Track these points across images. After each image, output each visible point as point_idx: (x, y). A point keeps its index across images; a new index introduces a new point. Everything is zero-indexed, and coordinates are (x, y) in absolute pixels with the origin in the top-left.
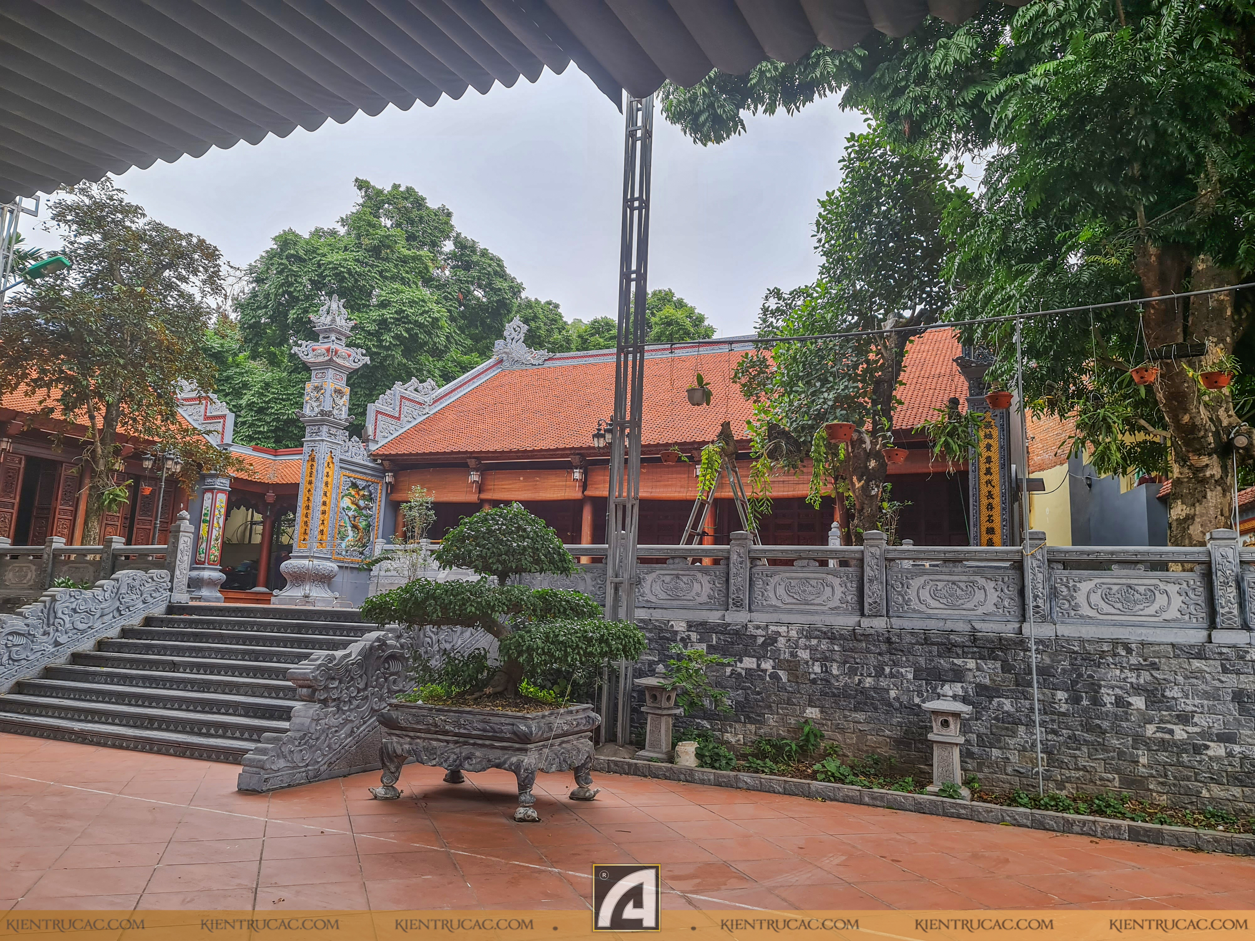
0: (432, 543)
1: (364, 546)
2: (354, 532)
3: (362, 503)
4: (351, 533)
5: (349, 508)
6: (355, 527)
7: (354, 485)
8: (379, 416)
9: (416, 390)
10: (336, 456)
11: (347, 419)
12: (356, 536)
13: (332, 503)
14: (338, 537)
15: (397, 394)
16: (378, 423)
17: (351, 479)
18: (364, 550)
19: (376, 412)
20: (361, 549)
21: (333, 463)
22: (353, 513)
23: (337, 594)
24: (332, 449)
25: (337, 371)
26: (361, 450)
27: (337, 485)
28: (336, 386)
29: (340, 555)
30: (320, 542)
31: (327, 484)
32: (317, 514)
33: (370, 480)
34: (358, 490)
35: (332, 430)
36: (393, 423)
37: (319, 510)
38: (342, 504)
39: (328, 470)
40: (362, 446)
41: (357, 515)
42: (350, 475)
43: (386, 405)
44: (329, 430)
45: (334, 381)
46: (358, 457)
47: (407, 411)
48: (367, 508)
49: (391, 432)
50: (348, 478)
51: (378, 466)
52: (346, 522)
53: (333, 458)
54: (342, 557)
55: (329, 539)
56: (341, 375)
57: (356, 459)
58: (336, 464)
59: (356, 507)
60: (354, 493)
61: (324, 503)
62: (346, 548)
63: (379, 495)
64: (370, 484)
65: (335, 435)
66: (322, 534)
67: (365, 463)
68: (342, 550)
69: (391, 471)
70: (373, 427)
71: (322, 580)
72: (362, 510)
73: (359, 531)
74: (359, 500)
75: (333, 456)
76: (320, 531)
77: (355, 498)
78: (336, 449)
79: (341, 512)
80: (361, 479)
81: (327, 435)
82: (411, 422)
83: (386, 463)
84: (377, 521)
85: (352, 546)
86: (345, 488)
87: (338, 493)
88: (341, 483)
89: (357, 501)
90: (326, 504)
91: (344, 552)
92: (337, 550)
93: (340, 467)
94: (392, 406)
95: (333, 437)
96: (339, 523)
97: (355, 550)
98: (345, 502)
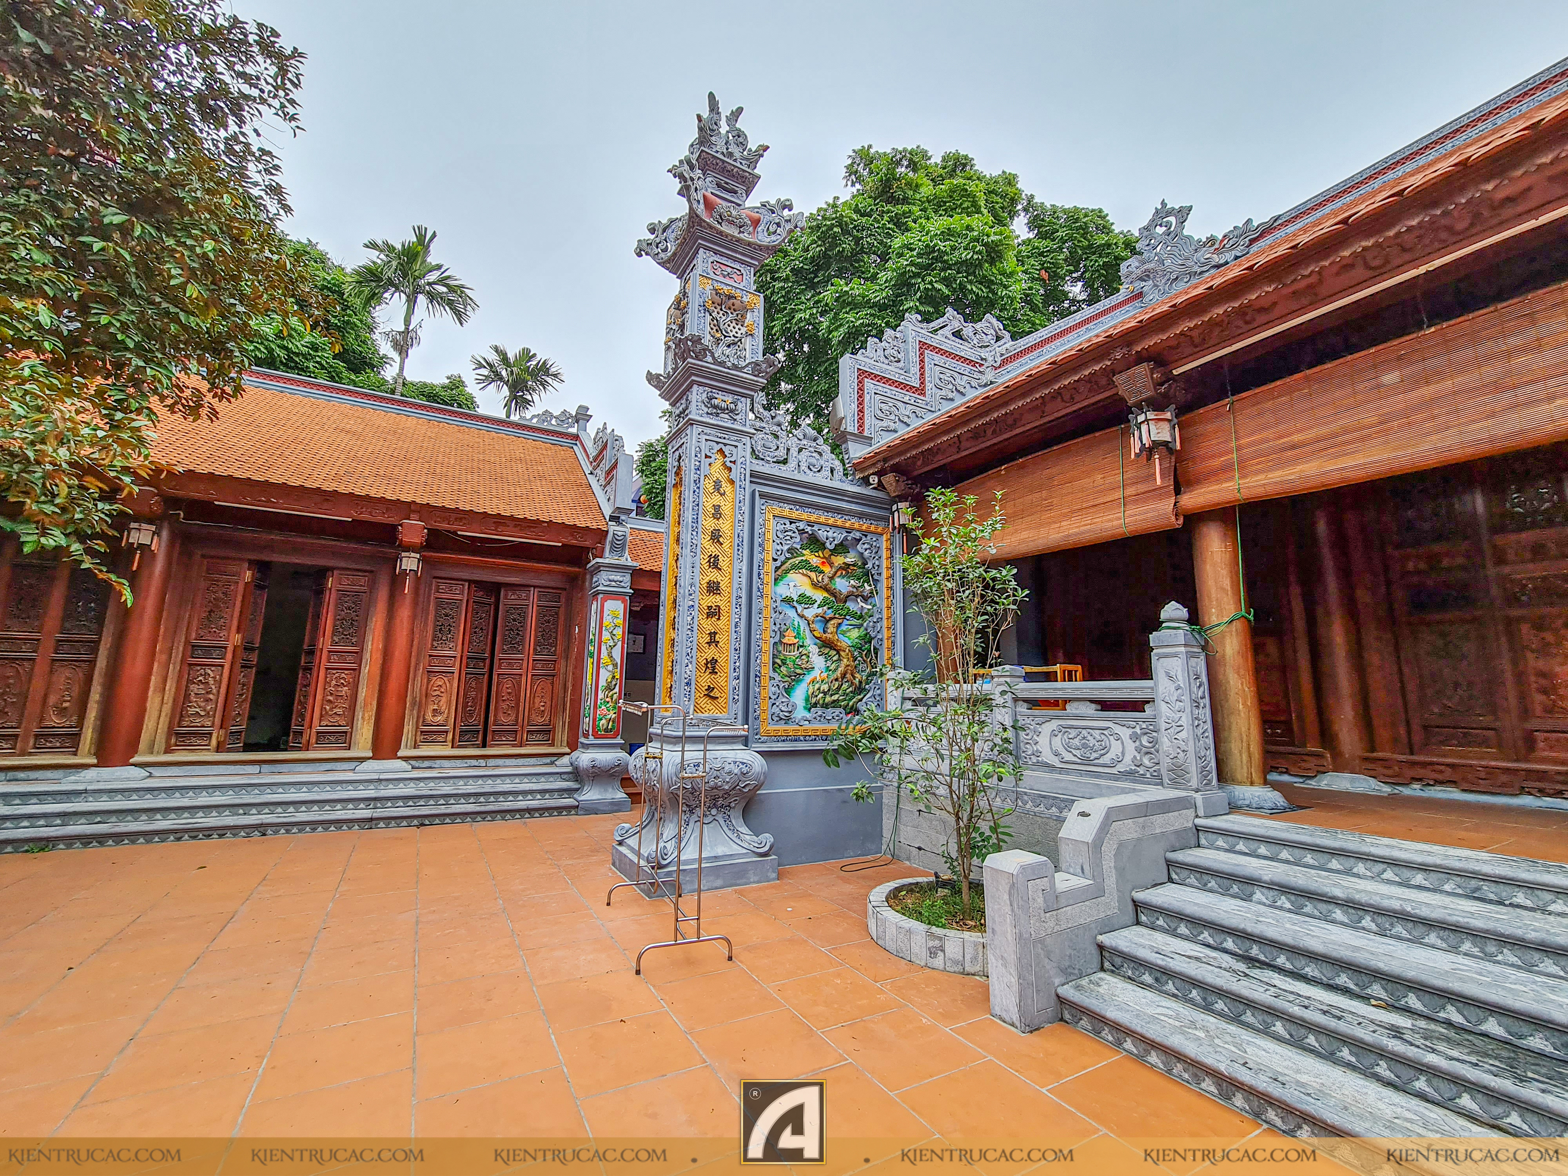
0: (1029, 677)
1: (860, 689)
2: (828, 657)
3: (842, 585)
4: (818, 662)
5: (805, 600)
6: (827, 645)
7: (814, 542)
8: (869, 384)
9: (957, 334)
10: (738, 463)
11: (756, 364)
12: (833, 667)
13: (736, 586)
14: (776, 675)
15: (911, 340)
16: (867, 398)
17: (802, 525)
18: (861, 700)
19: (863, 374)
20: (850, 700)
21: (732, 482)
22: (820, 611)
23: (767, 839)
24: (725, 445)
25: (722, 254)
26: (825, 456)
27: (757, 541)
28: (717, 286)
29: (788, 720)
30: (710, 693)
31: (716, 537)
32: (689, 618)
33: (856, 526)
34: (827, 553)
35: (721, 399)
36: (906, 399)
37: (696, 607)
38: (783, 590)
39: (716, 499)
40: (827, 449)
41: (832, 615)
42: (795, 515)
43: (886, 361)
44: (710, 399)
45: (712, 276)
46: (818, 474)
47: (941, 376)
48: (857, 596)
49: (906, 419)
50: (791, 523)
51: (874, 493)
52: (799, 634)
53: (730, 469)
54: (791, 727)
55: (735, 682)
56: (737, 266)
57: (810, 478)
58: (738, 483)
59: (826, 595)
60: (815, 560)
61: (713, 588)
62: (807, 700)
63: (885, 563)
64: (858, 535)
65: (732, 411)
66: (714, 672)
67: (836, 484)
68: (794, 706)
69: (902, 498)
70: (854, 406)
71: (720, 802)
72: (845, 602)
73: (842, 653)
74: (831, 578)
75: (729, 464)
76: (706, 664)
77: (822, 572)
78: (736, 447)
79: (779, 609)
80: (831, 526)
81: (706, 410)
82: (952, 400)
83: (889, 479)
84: (889, 628)
85: (825, 693)
86: (786, 548)
87: (763, 560)
88: (770, 536)
89: (826, 580)
90: (717, 589)
91: (801, 713)
92: (775, 709)
93: (763, 495)
94: (901, 364)
95: (727, 416)
96: (777, 639)
97: (835, 704)
98: (792, 584)
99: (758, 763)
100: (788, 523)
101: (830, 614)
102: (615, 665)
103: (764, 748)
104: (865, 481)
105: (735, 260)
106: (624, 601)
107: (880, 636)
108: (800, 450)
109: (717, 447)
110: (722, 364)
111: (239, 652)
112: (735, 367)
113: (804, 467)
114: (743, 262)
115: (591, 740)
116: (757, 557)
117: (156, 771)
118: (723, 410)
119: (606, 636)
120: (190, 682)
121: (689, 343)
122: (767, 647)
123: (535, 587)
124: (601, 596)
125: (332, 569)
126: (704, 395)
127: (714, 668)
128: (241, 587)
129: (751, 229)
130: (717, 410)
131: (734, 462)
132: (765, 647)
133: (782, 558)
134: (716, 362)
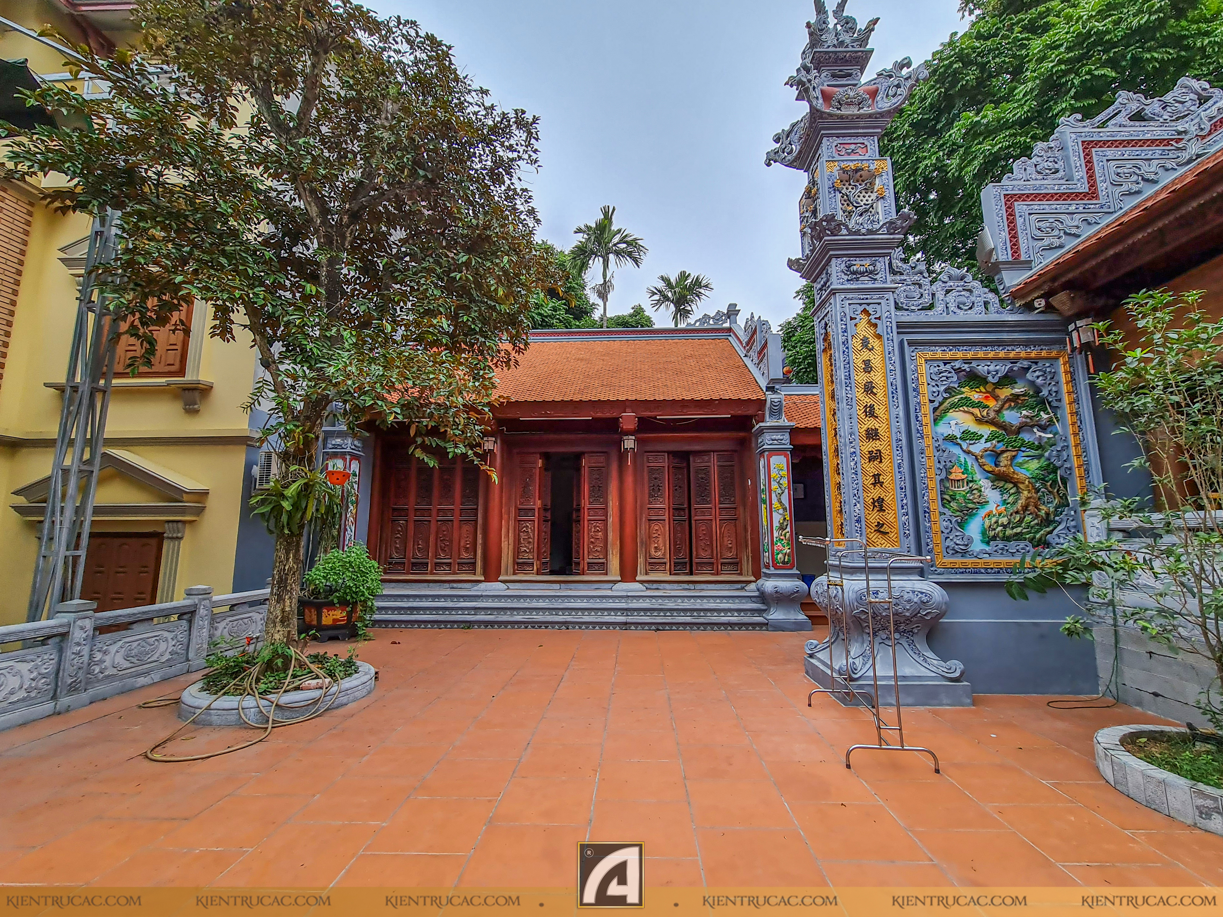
1: (1048, 522)
2: (1003, 491)
3: (1011, 417)
4: (992, 496)
5: (970, 436)
6: (1001, 478)
7: (974, 379)
8: (1021, 206)
9: (1138, 117)
10: (884, 318)
11: (891, 223)
12: (1011, 500)
13: (894, 430)
14: (945, 510)
15: (1070, 144)
16: (1019, 221)
17: (957, 365)
18: (1051, 532)
19: (1010, 199)
20: (1037, 532)
21: (879, 337)
22: (988, 445)
23: (956, 667)
24: (868, 304)
25: (844, 136)
26: (976, 292)
27: (911, 386)
28: (843, 165)
29: (964, 553)
30: (879, 528)
31: (869, 388)
32: (852, 464)
33: (1023, 354)
34: (990, 388)
35: (858, 265)
36: (1072, 208)
37: (858, 452)
38: (943, 429)
39: (866, 355)
40: (976, 284)
41: (1003, 448)
42: (948, 355)
43: (1040, 177)
44: (849, 267)
45: (838, 158)
46: (969, 312)
47: (1119, 170)
48: (1032, 426)
49: (1074, 230)
50: (945, 364)
51: (1042, 317)
52: (966, 469)
53: (875, 325)
54: (969, 560)
55: (904, 518)
56: (860, 140)
57: (961, 316)
58: (886, 337)
59: (994, 429)
60: (975, 396)
61: (872, 435)
62: (984, 533)
63: (1064, 388)
64: (1026, 364)
65: (871, 272)
66: (881, 510)
67: (993, 317)
68: (970, 539)
69: (1080, 315)
70: (1005, 234)
71: (902, 627)
72: (1018, 433)
73: (1021, 486)
74: (998, 412)
75: (873, 321)
76: (873, 503)
77: (986, 407)
78: (879, 304)
79: (943, 447)
80: (992, 360)
81: (846, 277)
82: (1138, 192)
83: (1061, 300)
84: (1078, 456)
85: (1005, 526)
86: (942, 388)
87: (919, 403)
88: (924, 380)
89: (992, 415)
90: (876, 435)
91: (978, 546)
92: (948, 543)
93: (911, 343)
94: (1061, 174)
95: (867, 278)
96: (943, 475)
97: (1018, 537)
98: (953, 423)
99: (938, 594)
100: (942, 365)
101: (1001, 447)
102: (785, 509)
103: (942, 579)
104: (1029, 307)
105: (857, 135)
106: (786, 456)
107: (1067, 465)
108: (948, 292)
109: (860, 309)
110: (857, 233)
111: (542, 511)
112: (870, 232)
113: (952, 307)
114: (864, 135)
115: (772, 571)
116: (912, 402)
117: (511, 585)
118: (862, 274)
119: (774, 486)
120: (520, 531)
121: (824, 223)
122: (934, 484)
123: (714, 451)
124: (767, 453)
125: (583, 453)
126: (843, 265)
127: (881, 506)
128: (538, 470)
129: (870, 101)
130: (856, 275)
131: (879, 318)
132: (931, 485)
133: (940, 398)
134: (851, 233)
